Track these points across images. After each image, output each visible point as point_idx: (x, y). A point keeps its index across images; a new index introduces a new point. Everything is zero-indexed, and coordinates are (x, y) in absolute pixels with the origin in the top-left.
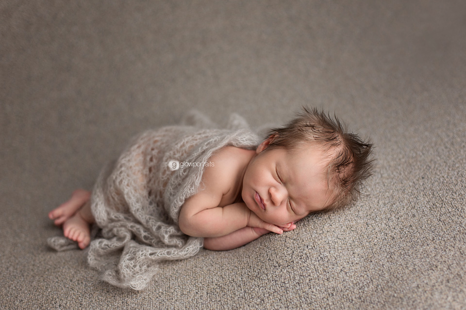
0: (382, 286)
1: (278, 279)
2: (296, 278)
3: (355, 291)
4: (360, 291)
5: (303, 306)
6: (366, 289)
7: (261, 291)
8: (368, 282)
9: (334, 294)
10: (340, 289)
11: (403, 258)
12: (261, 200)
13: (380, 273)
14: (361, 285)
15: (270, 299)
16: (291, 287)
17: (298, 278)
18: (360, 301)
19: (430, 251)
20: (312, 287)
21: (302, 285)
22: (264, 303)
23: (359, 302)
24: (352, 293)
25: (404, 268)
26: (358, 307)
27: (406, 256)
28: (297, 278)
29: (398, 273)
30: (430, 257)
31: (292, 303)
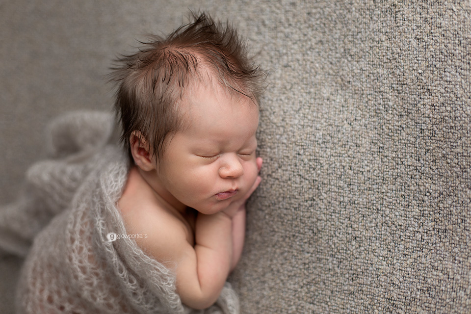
0: (397, 82)
1: (332, 208)
2: (342, 185)
3: (388, 118)
4: (390, 112)
5: (384, 191)
6: (391, 104)
7: (341, 236)
8: (381, 97)
9: (381, 145)
10: (377, 135)
11: (360, 42)
12: (229, 192)
13: (372, 78)
14: (381, 108)
15: (358, 228)
16: (350, 195)
17: (342, 182)
18: (405, 117)
19: (363, 5)
20: (361, 169)
21: (354, 180)
22: (360, 238)
23: (407, 119)
24: (390, 124)
25: (379, 45)
26: (414, 123)
27: (358, 37)
28: (341, 183)
29: (383, 56)
30: (373, 7)
31: (375, 202)
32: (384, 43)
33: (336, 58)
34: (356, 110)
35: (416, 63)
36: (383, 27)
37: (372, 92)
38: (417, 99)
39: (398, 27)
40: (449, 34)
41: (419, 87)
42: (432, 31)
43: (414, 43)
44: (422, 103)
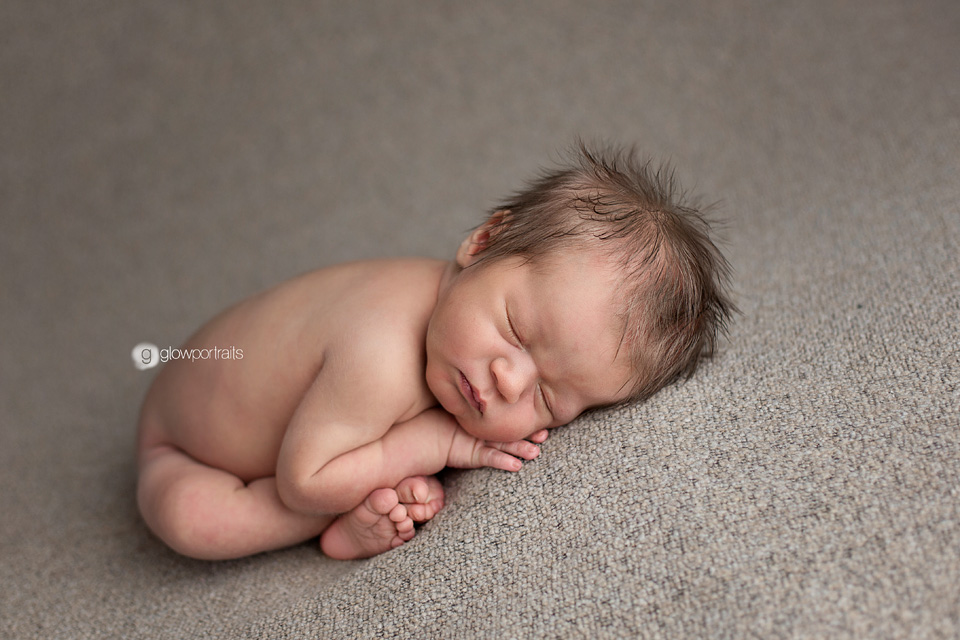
0: (683, 536)
1: (450, 534)
2: (492, 532)
3: (616, 543)
4: (628, 543)
5: (495, 591)
6: (643, 538)
7: (408, 562)
8: (651, 520)
9: (568, 554)
10: (584, 541)
11: (747, 471)
13: (683, 498)
14: (631, 527)
15: (425, 579)
16: (478, 550)
17: (497, 532)
18: (624, 568)
19: (820, 463)
20: (525, 549)
21: (504, 547)
22: (408, 588)
23: (622, 572)
24: (607, 550)
25: (747, 500)
26: (616, 585)
27: (756, 467)
28: (494, 530)
29: (728, 510)
30: (818, 479)
31: (474, 587)
32: (751, 507)
33: (709, 442)
34: (616, 493)
35: (726, 560)
36: (783, 500)
37: (656, 504)
38: (661, 577)
39: (788, 523)
40: (792, 604)
41: (682, 575)
42: (791, 576)
43: (762, 553)
44: (656, 587)
